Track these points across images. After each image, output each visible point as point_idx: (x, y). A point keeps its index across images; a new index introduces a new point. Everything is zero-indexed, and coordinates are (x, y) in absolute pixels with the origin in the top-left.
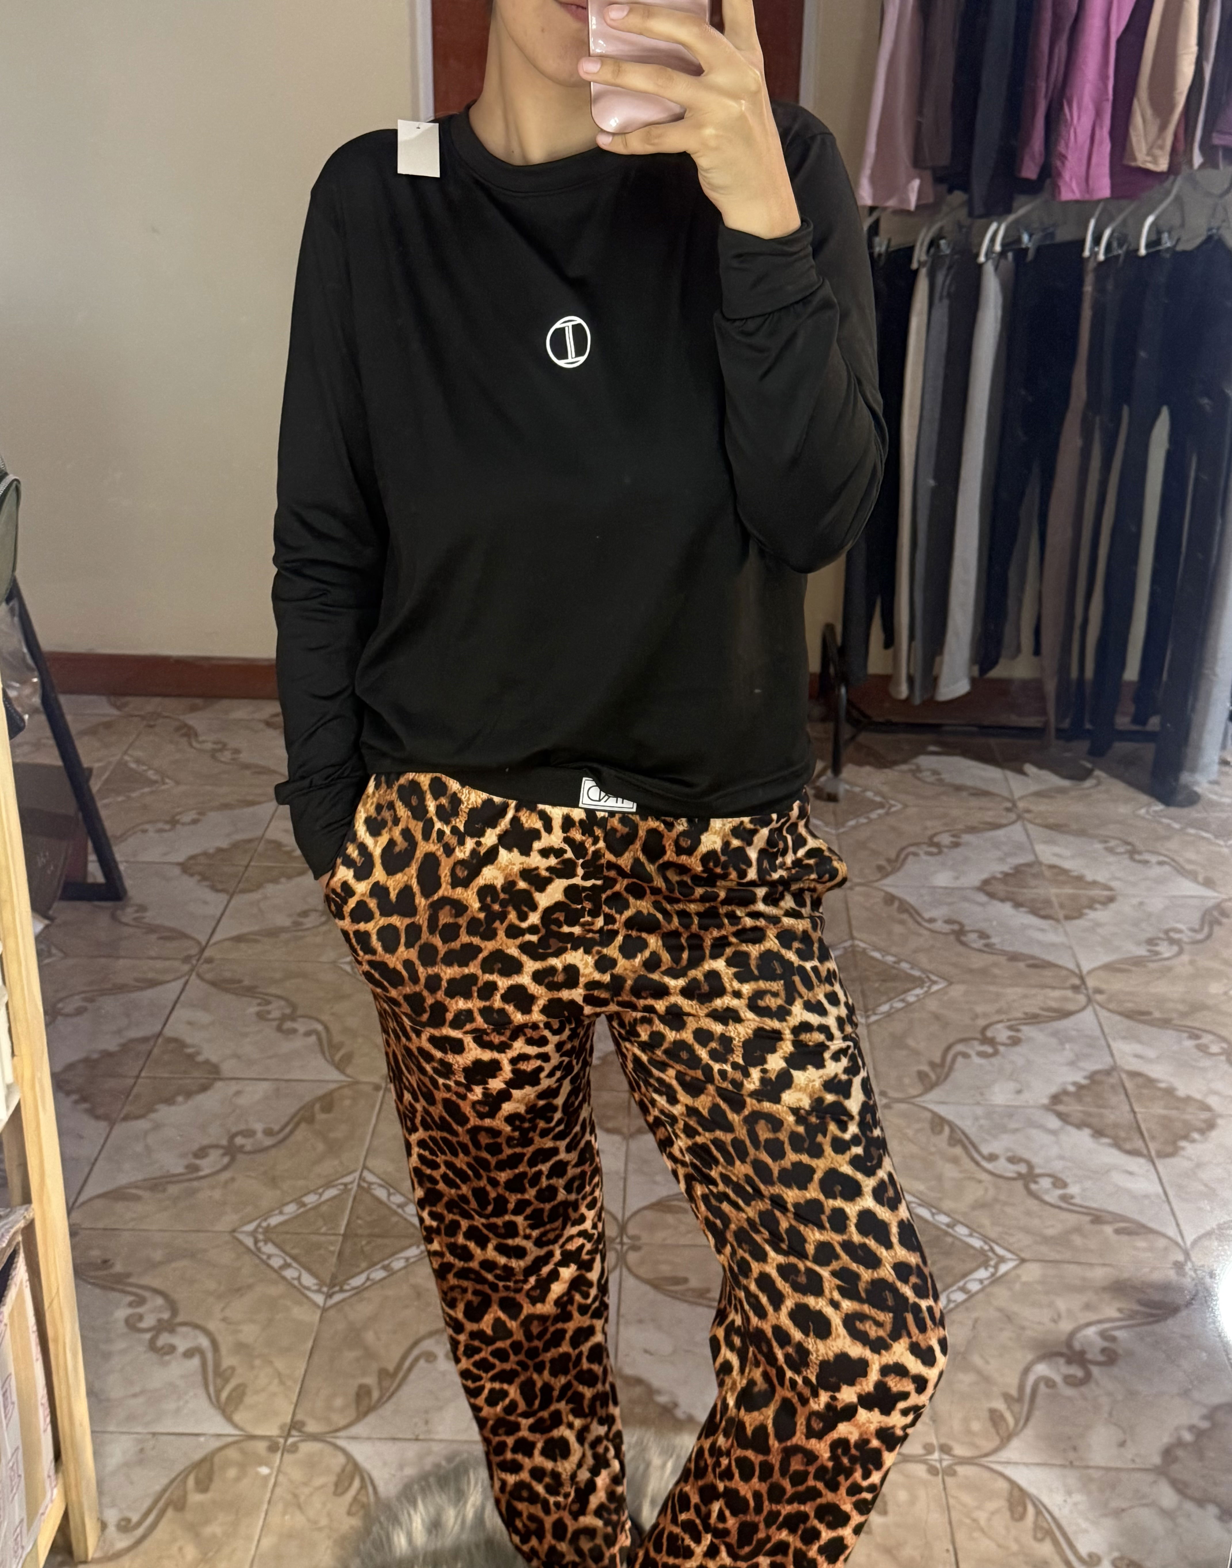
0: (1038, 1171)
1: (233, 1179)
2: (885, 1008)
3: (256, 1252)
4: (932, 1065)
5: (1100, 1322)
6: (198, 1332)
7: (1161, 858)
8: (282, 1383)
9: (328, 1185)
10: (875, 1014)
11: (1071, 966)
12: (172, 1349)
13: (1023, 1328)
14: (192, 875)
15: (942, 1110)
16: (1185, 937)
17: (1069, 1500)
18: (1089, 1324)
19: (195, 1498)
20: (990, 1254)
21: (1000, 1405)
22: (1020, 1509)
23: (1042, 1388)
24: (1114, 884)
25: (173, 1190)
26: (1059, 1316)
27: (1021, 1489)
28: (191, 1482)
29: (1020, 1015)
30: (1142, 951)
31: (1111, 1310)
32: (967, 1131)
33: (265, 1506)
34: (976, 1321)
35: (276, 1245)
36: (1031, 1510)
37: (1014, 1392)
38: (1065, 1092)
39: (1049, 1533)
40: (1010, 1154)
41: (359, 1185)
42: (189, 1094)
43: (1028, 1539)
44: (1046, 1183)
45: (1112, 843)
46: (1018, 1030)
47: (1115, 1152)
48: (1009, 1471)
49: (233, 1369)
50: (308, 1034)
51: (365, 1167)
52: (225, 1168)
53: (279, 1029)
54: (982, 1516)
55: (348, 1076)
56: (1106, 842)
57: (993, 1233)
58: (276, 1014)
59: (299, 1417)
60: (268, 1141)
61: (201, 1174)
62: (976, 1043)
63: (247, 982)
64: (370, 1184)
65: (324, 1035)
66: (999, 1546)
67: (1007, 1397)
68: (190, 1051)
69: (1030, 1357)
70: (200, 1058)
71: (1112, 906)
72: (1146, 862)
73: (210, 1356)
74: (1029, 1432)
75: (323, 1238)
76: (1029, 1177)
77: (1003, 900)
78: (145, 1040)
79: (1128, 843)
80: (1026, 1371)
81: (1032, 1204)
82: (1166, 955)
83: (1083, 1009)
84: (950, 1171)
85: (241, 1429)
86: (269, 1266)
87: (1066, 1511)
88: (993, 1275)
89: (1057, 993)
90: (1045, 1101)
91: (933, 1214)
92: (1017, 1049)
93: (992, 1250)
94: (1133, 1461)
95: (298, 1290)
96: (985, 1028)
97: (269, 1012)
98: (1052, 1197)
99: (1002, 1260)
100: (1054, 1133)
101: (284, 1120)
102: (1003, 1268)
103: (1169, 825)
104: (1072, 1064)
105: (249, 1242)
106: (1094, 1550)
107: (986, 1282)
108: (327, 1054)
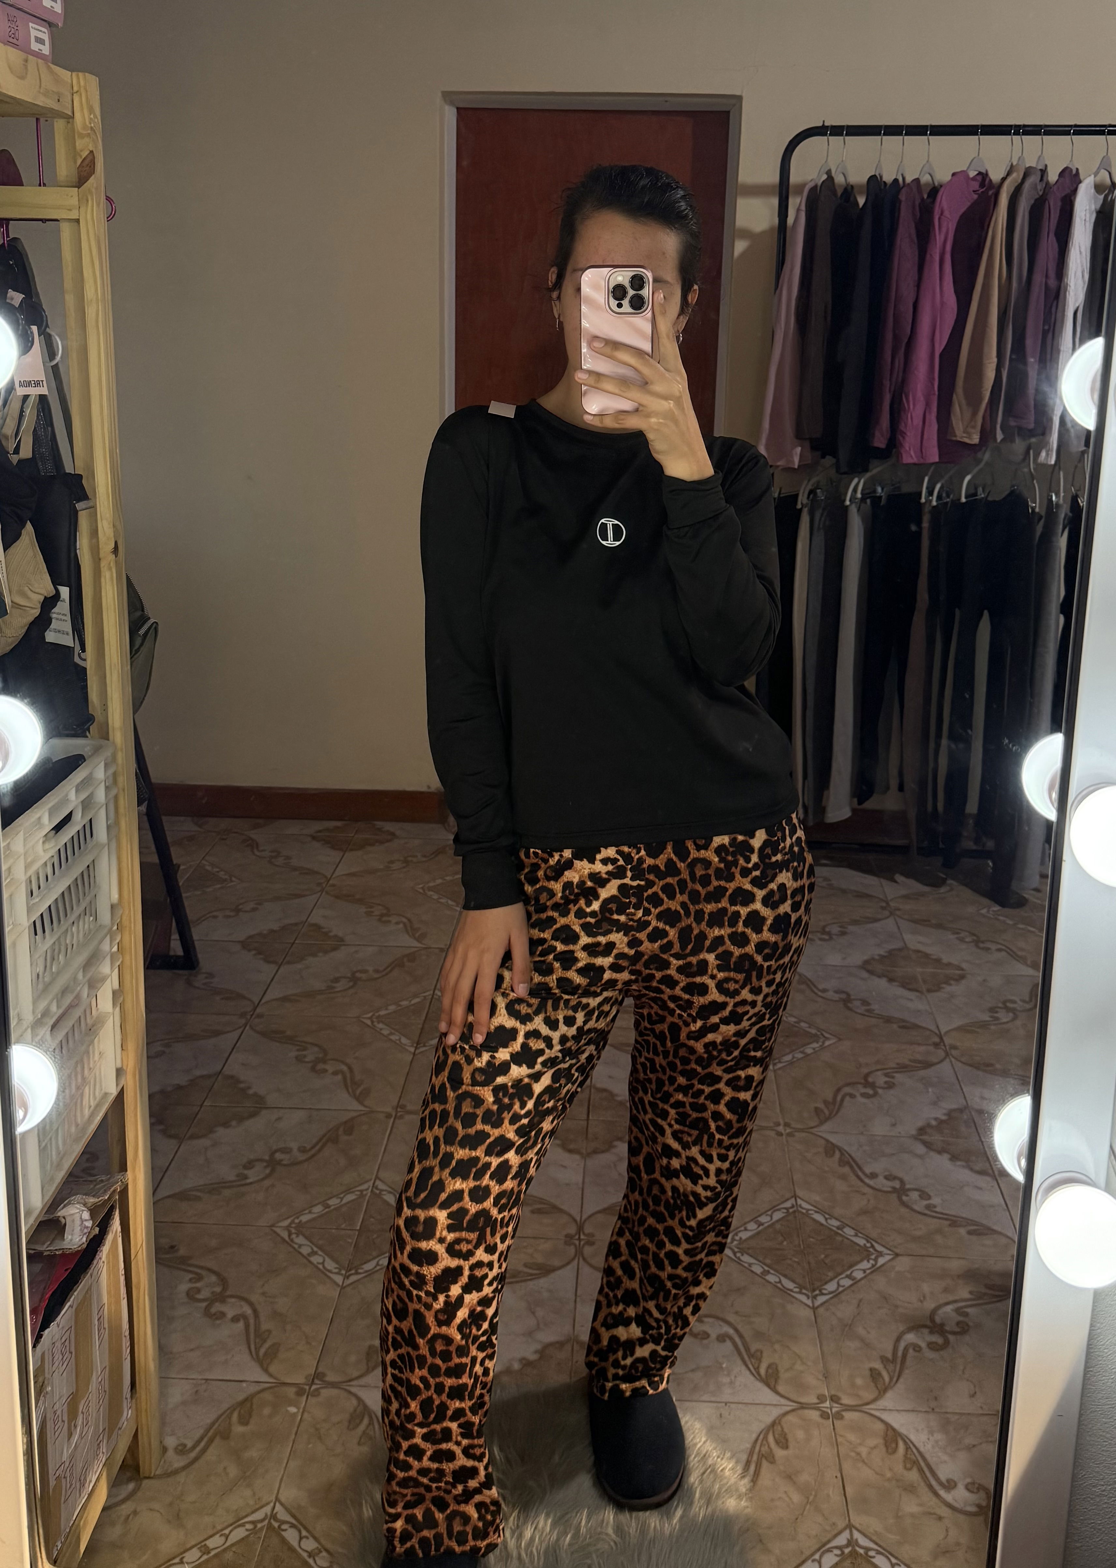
0: (908, 1186)
1: (273, 1186)
2: (788, 1058)
3: (289, 1243)
4: (825, 1102)
5: (955, 1301)
6: (243, 1303)
7: (1000, 946)
8: (308, 1343)
9: (348, 1191)
10: (780, 1062)
11: (933, 1028)
12: (223, 1315)
13: (897, 1307)
14: (249, 950)
15: (833, 1139)
16: (1019, 1005)
17: (931, 1438)
18: (947, 1304)
19: (239, 1429)
20: (871, 1250)
21: (878, 1365)
22: (894, 1445)
23: (911, 1351)
24: (964, 965)
25: (227, 1193)
26: (924, 1297)
27: (894, 1430)
28: (235, 1416)
29: (892, 1065)
30: (986, 1017)
31: (964, 1292)
32: (853, 1155)
33: (293, 1436)
34: (860, 1301)
35: (306, 1238)
36: (901, 1445)
37: (890, 1356)
38: (929, 1125)
39: (915, 1463)
40: (887, 1173)
41: (372, 1191)
42: (241, 1119)
43: (899, 1468)
44: (915, 1195)
45: (962, 935)
46: (893, 1077)
47: (967, 1171)
48: (885, 1416)
49: (269, 1331)
50: (335, 1073)
51: (377, 1177)
52: (267, 1177)
53: (313, 1069)
54: (864, 1451)
55: (366, 1107)
56: (958, 933)
57: (874, 1234)
58: (310, 1058)
59: (320, 1370)
60: (302, 1157)
61: (248, 1181)
62: (860, 1086)
63: (289, 1033)
64: (382, 1190)
65: (348, 1075)
66: (877, 1473)
67: (884, 1360)
68: (242, 1085)
69: (902, 1329)
70: (251, 1092)
71: (963, 982)
72: (988, 949)
73: (252, 1321)
74: (900, 1386)
75: (343, 1232)
76: (901, 1191)
77: (879, 977)
78: (209, 1076)
79: (974, 935)
80: (898, 1340)
81: (903, 1210)
82: (1005, 1020)
83: (942, 1061)
84: (840, 1186)
85: (275, 1378)
86: (300, 1253)
87: (929, 1446)
88: (873, 1266)
89: (922, 1049)
90: (914, 1132)
91: (826, 1219)
92: (892, 1092)
93: (872, 1246)
94: (981, 1408)
95: (323, 1272)
96: (867, 1076)
97: (305, 1056)
98: (920, 1205)
99: (881, 1254)
100: (921, 1157)
101: (314, 1141)
102: (881, 1261)
103: (1004, 922)
104: (935, 1103)
105: (285, 1235)
106: (950, 1476)
107: (868, 1272)
108: (350, 1090)
